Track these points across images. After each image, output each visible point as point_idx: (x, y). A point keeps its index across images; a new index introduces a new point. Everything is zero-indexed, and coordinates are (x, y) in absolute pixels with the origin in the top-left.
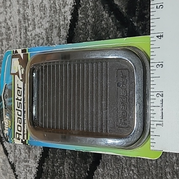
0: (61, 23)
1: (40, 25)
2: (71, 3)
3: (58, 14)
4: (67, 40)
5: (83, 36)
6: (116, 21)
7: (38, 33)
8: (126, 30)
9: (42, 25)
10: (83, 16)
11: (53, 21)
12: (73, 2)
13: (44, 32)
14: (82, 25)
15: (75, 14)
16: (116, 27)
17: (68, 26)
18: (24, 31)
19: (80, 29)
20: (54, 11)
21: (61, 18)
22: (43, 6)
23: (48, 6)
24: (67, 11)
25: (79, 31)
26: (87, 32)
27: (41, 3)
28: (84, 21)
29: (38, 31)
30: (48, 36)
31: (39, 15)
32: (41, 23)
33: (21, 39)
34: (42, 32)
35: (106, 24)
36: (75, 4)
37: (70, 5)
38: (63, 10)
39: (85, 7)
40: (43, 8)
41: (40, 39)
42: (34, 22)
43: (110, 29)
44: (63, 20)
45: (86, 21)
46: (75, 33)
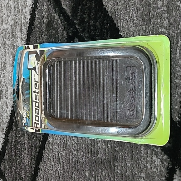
1: (7, 22)
2: (30, 5)
3: (20, 13)
4: (27, 35)
5: (38, 33)
6: (64, 22)
7: (5, 29)
8: (71, 30)
9: (8, 22)
10: (39, 16)
11: (16, 19)
12: (31, 5)
13: (10, 27)
14: (38, 24)
15: (33, 14)
16: (63, 27)
17: (28, 24)
19: (37, 27)
20: (17, 10)
21: (22, 17)
22: (9, 6)
23: (12, 6)
24: (27, 12)
25: (36, 28)
26: (42, 30)
27: (7, 3)
28: (39, 21)
29: (5, 26)
30: (12, 31)
31: (6, 13)
32: (7, 20)
34: (8, 28)
35: (57, 24)
36: (33, 6)
37: (30, 7)
38: (24, 11)
39: (41, 9)
40: (9, 8)
41: (7, 34)
42: (2, 19)
43: (59, 28)
44: (24, 19)
45: (41, 21)
46: (33, 30)
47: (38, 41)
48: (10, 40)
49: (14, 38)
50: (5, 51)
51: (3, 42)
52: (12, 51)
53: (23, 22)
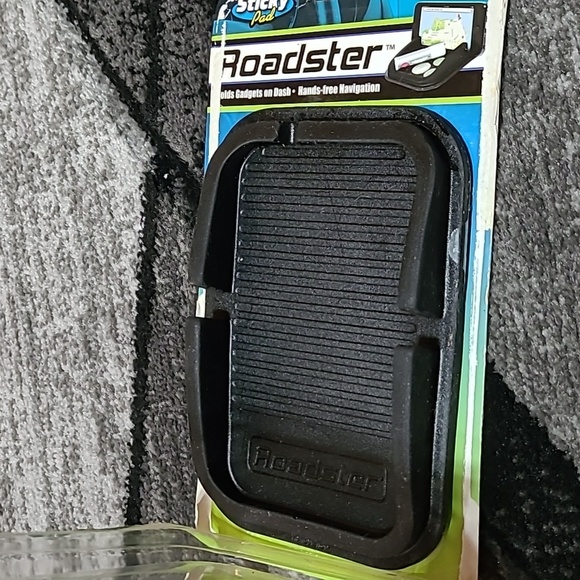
0: (115, 302)
1: (64, 308)
2: (134, 247)
3: (104, 276)
4: (135, 345)
5: (172, 335)
7: (62, 331)
9: (68, 310)
10: (167, 280)
11: (94, 296)
12: (137, 245)
13: (76, 326)
14: (169, 305)
15: (145, 275)
17: (134, 308)
18: (26, 326)
19: (166, 318)
20: (94, 268)
21: (112, 288)
22: (65, 256)
23: (76, 257)
24: (125, 269)
25: (164, 321)
27: (59, 249)
28: (170, 294)
29: (60, 324)
30: (86, 336)
31: (57, 280)
32: (65, 304)
33: (20, 348)
34: (71, 328)
36: (144, 249)
37: (132, 252)
38: (116, 267)
39: (170, 257)
40: (67, 263)
41: (68, 347)
42: (48, 301)
44: (119, 292)
45: (175, 295)
46: (152, 328)
47: (173, 362)
48: (80, 368)
49: (95, 359)
50: (71, 407)
51: (61, 376)
52: (93, 404)
53: (119, 305)
